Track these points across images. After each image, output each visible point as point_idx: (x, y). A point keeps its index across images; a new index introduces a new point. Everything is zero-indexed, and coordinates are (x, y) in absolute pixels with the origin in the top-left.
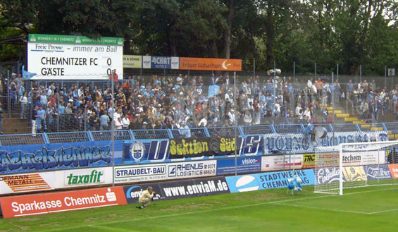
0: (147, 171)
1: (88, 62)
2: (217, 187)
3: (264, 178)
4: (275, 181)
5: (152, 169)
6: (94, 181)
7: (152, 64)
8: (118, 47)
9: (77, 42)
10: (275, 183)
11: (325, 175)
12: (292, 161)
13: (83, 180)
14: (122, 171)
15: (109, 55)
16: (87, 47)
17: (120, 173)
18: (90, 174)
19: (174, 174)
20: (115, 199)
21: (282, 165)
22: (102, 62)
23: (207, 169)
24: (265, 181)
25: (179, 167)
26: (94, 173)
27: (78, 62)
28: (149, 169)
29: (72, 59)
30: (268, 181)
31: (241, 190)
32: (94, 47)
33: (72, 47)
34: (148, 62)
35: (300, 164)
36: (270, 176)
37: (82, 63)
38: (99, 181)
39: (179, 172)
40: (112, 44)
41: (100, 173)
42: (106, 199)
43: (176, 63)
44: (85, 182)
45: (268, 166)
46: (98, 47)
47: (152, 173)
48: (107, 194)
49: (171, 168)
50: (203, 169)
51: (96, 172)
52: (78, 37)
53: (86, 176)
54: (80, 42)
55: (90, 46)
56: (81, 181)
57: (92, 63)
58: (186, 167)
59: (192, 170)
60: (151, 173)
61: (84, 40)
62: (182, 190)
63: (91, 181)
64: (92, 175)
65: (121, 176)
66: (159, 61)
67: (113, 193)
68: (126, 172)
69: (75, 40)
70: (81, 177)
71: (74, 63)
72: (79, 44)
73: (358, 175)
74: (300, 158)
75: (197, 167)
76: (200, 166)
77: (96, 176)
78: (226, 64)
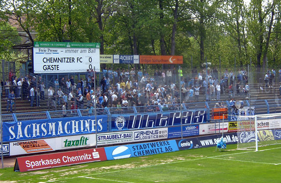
0: (119, 136)
1: (76, 60)
3: (136, 148)
4: (144, 150)
5: (123, 135)
6: (83, 144)
7: (120, 60)
8: (96, 49)
9: (67, 46)
10: (144, 152)
11: (245, 136)
12: (221, 127)
13: (75, 143)
14: (102, 137)
15: (91, 55)
16: (75, 49)
18: (80, 139)
19: (138, 138)
20: (98, 157)
21: (214, 130)
22: (85, 60)
23: (161, 134)
24: (136, 150)
25: (142, 133)
26: (83, 139)
27: (69, 61)
29: (65, 58)
30: (139, 150)
32: (80, 50)
33: (64, 50)
34: (117, 59)
35: (226, 129)
36: (140, 146)
37: (71, 61)
38: (86, 144)
39: (142, 136)
40: (92, 47)
41: (86, 138)
42: (92, 157)
43: (137, 59)
44: (76, 145)
45: (204, 131)
46: (83, 49)
49: (136, 134)
50: (159, 134)
51: (84, 138)
52: (68, 43)
53: (77, 141)
54: (70, 46)
55: (77, 49)
56: (73, 144)
57: (79, 61)
59: (151, 135)
60: (122, 138)
61: (72, 45)
63: (80, 145)
65: (101, 140)
66: (125, 58)
67: (97, 153)
69: (66, 45)
70: (73, 142)
71: (66, 61)
72: (69, 48)
73: (268, 136)
74: (226, 125)
75: (154, 133)
76: (156, 132)
77: (84, 140)
78: (172, 60)
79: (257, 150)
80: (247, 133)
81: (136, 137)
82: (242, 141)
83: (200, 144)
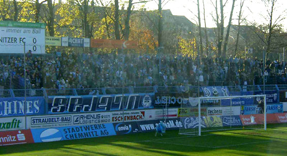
0: (56, 120)
1: (18, 40)
5: (60, 119)
6: (15, 127)
7: (69, 43)
8: (42, 30)
9: (9, 25)
11: (190, 122)
12: (170, 113)
13: (6, 126)
14: (37, 120)
15: (35, 35)
16: (17, 29)
17: (36, 121)
18: (11, 121)
19: (78, 122)
20: (24, 139)
21: (161, 116)
22: (29, 41)
23: (104, 119)
25: (82, 117)
26: (15, 121)
27: (10, 41)
28: (58, 118)
29: (6, 38)
32: (23, 30)
33: (5, 29)
34: (66, 42)
35: (176, 115)
37: (13, 41)
39: (82, 120)
40: (37, 27)
41: (19, 121)
43: (88, 43)
44: (7, 128)
45: (151, 116)
46: (26, 29)
47: (61, 121)
49: (75, 118)
50: (101, 119)
51: (16, 120)
52: (10, 22)
53: (8, 123)
54: (12, 25)
55: (20, 29)
56: (4, 127)
57: (21, 41)
58: (87, 117)
59: (92, 119)
60: (59, 121)
61: (15, 24)
62: (152, 126)
63: (12, 127)
64: (13, 122)
65: (36, 123)
66: (74, 41)
67: (23, 135)
68: (40, 120)
69: (8, 24)
70: (4, 124)
71: (7, 41)
72: (10, 27)
73: (216, 122)
74: (176, 111)
75: (95, 117)
76: (98, 116)
77: (16, 123)
79: (200, 135)
80: (192, 118)
81: (76, 121)
83: (140, 129)
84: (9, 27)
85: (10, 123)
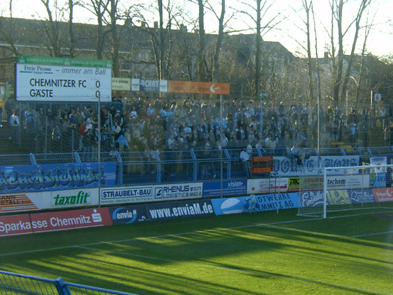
0: (133, 193)
1: (77, 84)
2: (202, 209)
5: (138, 191)
6: (81, 202)
7: (141, 86)
8: (107, 69)
9: (66, 64)
11: (309, 198)
12: (277, 185)
13: (70, 201)
14: (109, 193)
15: (99, 77)
16: (76, 68)
17: (107, 194)
18: (77, 195)
19: (160, 196)
20: (100, 220)
21: (267, 188)
22: (90, 83)
23: (193, 191)
25: (166, 189)
26: (81, 195)
27: (67, 84)
28: (135, 191)
29: (61, 80)
31: (225, 213)
32: (83, 69)
33: (60, 68)
34: (137, 85)
35: (285, 187)
37: (70, 85)
38: (85, 202)
39: (165, 194)
40: (101, 66)
41: (86, 194)
42: (91, 219)
43: (165, 86)
44: (72, 203)
45: (253, 189)
46: (87, 69)
47: (139, 195)
48: (93, 215)
49: (158, 190)
50: (190, 192)
51: (83, 193)
52: (67, 59)
53: (73, 197)
54: (68, 64)
55: (79, 68)
56: (67, 201)
57: (81, 85)
58: (172, 189)
59: (178, 192)
60: (137, 195)
61: (73, 62)
62: (167, 212)
63: (77, 203)
64: (79, 196)
65: (107, 197)
66: (147, 84)
67: (99, 214)
68: (112, 194)
69: (64, 62)
70: (68, 198)
71: (63, 85)
72: (68, 66)
73: (342, 199)
74: (286, 181)
75: (183, 189)
76: (186, 189)
77: (82, 197)
78: (214, 88)
79: (325, 217)
80: (312, 194)
81: (158, 195)
82: (305, 203)
84: (66, 66)
85: (75, 197)
